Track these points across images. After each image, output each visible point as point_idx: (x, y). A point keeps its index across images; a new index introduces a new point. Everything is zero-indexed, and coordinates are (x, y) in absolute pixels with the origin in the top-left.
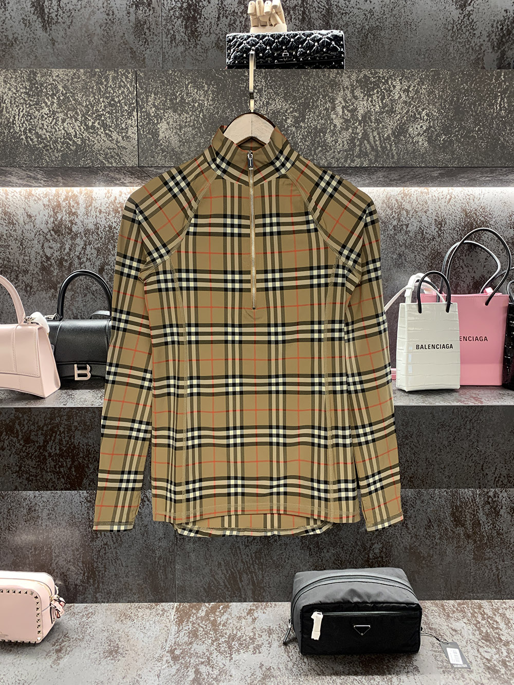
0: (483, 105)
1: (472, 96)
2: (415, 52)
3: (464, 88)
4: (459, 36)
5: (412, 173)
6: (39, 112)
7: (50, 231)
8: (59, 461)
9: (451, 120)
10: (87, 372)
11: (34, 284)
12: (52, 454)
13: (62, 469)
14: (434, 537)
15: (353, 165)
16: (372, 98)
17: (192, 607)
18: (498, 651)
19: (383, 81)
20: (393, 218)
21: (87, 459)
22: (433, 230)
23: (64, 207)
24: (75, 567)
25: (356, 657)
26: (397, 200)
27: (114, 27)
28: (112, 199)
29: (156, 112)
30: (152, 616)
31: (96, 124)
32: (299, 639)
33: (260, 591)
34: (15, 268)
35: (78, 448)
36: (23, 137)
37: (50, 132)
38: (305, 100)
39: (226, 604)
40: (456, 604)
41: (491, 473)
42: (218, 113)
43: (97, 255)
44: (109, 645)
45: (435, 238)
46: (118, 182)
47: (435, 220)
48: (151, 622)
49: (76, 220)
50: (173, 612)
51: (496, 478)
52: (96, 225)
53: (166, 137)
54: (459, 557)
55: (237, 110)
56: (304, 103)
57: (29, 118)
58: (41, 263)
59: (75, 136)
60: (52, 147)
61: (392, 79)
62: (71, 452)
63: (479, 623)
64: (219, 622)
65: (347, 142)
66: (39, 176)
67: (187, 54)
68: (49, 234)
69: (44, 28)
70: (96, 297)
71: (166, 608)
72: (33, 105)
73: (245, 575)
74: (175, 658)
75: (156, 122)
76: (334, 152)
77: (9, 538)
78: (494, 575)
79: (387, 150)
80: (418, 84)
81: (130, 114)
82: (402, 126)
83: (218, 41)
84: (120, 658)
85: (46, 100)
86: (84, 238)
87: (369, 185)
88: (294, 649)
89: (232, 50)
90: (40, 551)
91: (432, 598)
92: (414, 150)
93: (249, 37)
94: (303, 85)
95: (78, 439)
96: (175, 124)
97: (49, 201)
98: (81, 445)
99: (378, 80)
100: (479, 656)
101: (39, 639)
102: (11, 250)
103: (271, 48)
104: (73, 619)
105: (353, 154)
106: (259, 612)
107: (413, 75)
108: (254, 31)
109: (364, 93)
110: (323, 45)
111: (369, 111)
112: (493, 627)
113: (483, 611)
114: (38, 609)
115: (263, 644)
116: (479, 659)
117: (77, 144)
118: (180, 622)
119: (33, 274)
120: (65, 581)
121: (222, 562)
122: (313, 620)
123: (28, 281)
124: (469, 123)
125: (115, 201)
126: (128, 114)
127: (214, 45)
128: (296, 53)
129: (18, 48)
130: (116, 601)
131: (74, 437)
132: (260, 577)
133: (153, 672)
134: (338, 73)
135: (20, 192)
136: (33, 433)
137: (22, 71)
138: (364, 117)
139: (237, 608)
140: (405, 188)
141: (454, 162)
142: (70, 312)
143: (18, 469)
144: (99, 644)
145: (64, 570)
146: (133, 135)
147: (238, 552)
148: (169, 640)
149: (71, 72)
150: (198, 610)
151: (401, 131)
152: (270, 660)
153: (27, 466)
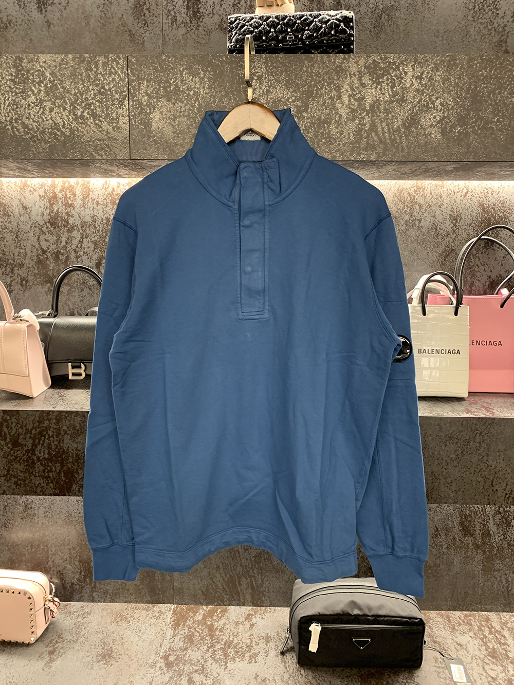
0: (503, 93)
1: (491, 84)
2: (433, 34)
3: (482, 74)
4: (481, 16)
5: (423, 167)
6: (26, 100)
7: (46, 223)
8: (48, 466)
9: (467, 110)
10: (82, 371)
11: (30, 278)
12: (41, 458)
13: (51, 474)
14: (441, 546)
15: (359, 158)
16: (381, 85)
17: (190, 611)
18: (505, 669)
19: (394, 67)
20: (405, 212)
21: (76, 464)
22: (448, 226)
23: (60, 199)
24: (71, 566)
25: (355, 671)
26: (409, 194)
27: (112, 9)
28: (110, 190)
29: (148, 100)
30: (148, 618)
31: (85, 114)
32: (297, 649)
33: (259, 595)
34: (10, 261)
35: (67, 453)
36: (9, 127)
37: (37, 122)
38: (308, 88)
39: (224, 607)
40: (462, 616)
41: (501, 489)
42: (214, 102)
43: (95, 249)
44: (103, 649)
45: (449, 234)
46: (113, 174)
47: (450, 215)
48: (147, 625)
49: (73, 212)
50: (170, 614)
51: (506, 494)
52: (93, 217)
53: (159, 128)
54: (467, 567)
55: (235, 99)
56: (307, 91)
57: (15, 106)
58: (37, 256)
59: (64, 126)
60: (39, 138)
61: (403, 64)
62: (59, 456)
63: (486, 637)
64: (216, 627)
65: (353, 134)
66: (29, 168)
67: (189, 37)
68: (45, 226)
69: (40, 9)
70: (93, 292)
71: (163, 610)
72: (20, 93)
73: (244, 579)
74: (169, 665)
75: (148, 111)
76: (339, 144)
77: (5, 534)
78: (503, 587)
79: (396, 143)
80: (432, 71)
81: (121, 103)
82: (413, 116)
83: (221, 22)
84: (113, 662)
85: (33, 88)
86: (81, 231)
87: (379, 178)
88: (291, 659)
89: (234, 33)
90: (37, 549)
91: (437, 608)
92: (426, 142)
93: (252, 18)
94: (306, 71)
95: (68, 443)
96: (169, 114)
97: (45, 192)
98: (70, 450)
99: (388, 67)
100: (485, 674)
101: (32, 639)
102: (6, 243)
103: (275, 30)
104: (68, 618)
105: (359, 147)
106: (258, 617)
107: (427, 61)
108: (259, 12)
109: (372, 80)
110: (331, 28)
111: (377, 100)
112: (500, 643)
113: (491, 624)
114: (31, 609)
115: (259, 652)
116: (483, 678)
117: (65, 135)
118: (176, 625)
119: (29, 268)
120: (62, 579)
121: (221, 565)
122: (311, 632)
123: (23, 275)
124: (487, 114)
125: (112, 192)
126: (119, 103)
127: (217, 27)
128: (302, 35)
129: (13, 31)
130: (113, 601)
131: (63, 441)
132: (260, 581)
133: (145, 679)
134: (345, 59)
135: (15, 183)
136: (21, 437)
137: (7, 57)
138: (372, 106)
139: (235, 612)
140: (418, 181)
141: (470, 156)
142: (66, 308)
143: (6, 473)
144: (93, 647)
145: (60, 569)
146: (125, 125)
147: (237, 555)
148: (164, 645)
149: (59, 58)
150: (195, 613)
151: (412, 122)
152: (266, 671)
153: (15, 470)
